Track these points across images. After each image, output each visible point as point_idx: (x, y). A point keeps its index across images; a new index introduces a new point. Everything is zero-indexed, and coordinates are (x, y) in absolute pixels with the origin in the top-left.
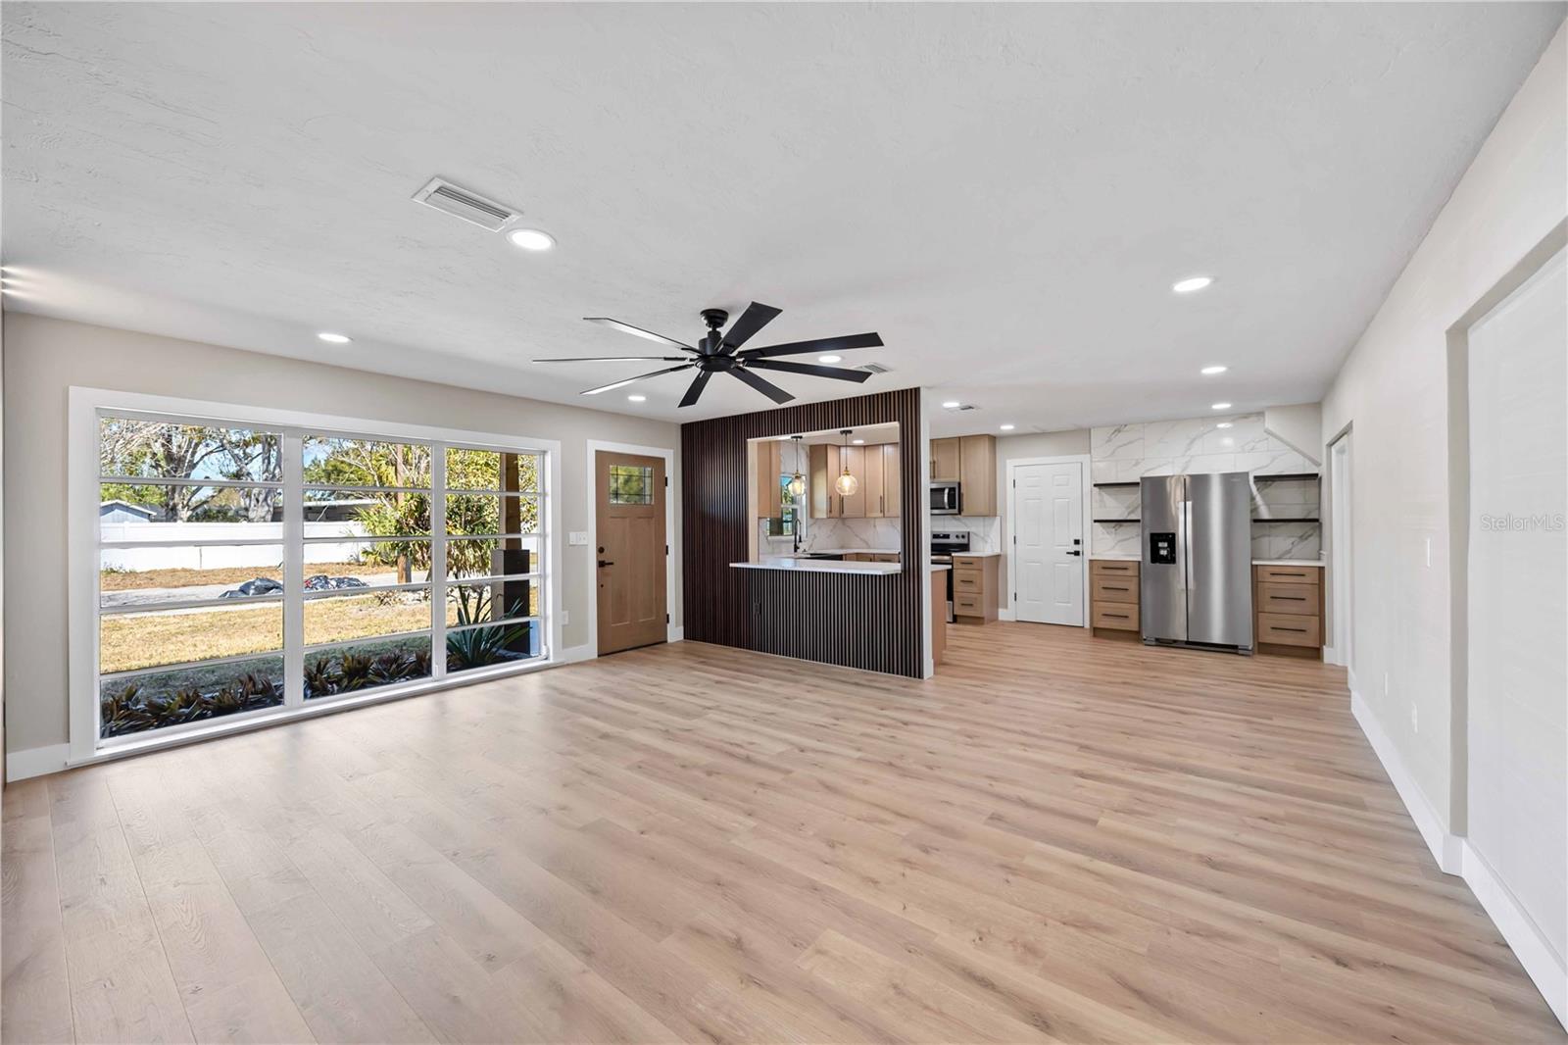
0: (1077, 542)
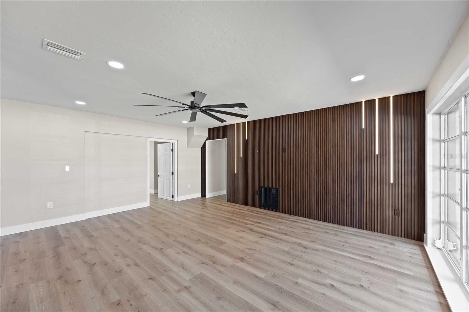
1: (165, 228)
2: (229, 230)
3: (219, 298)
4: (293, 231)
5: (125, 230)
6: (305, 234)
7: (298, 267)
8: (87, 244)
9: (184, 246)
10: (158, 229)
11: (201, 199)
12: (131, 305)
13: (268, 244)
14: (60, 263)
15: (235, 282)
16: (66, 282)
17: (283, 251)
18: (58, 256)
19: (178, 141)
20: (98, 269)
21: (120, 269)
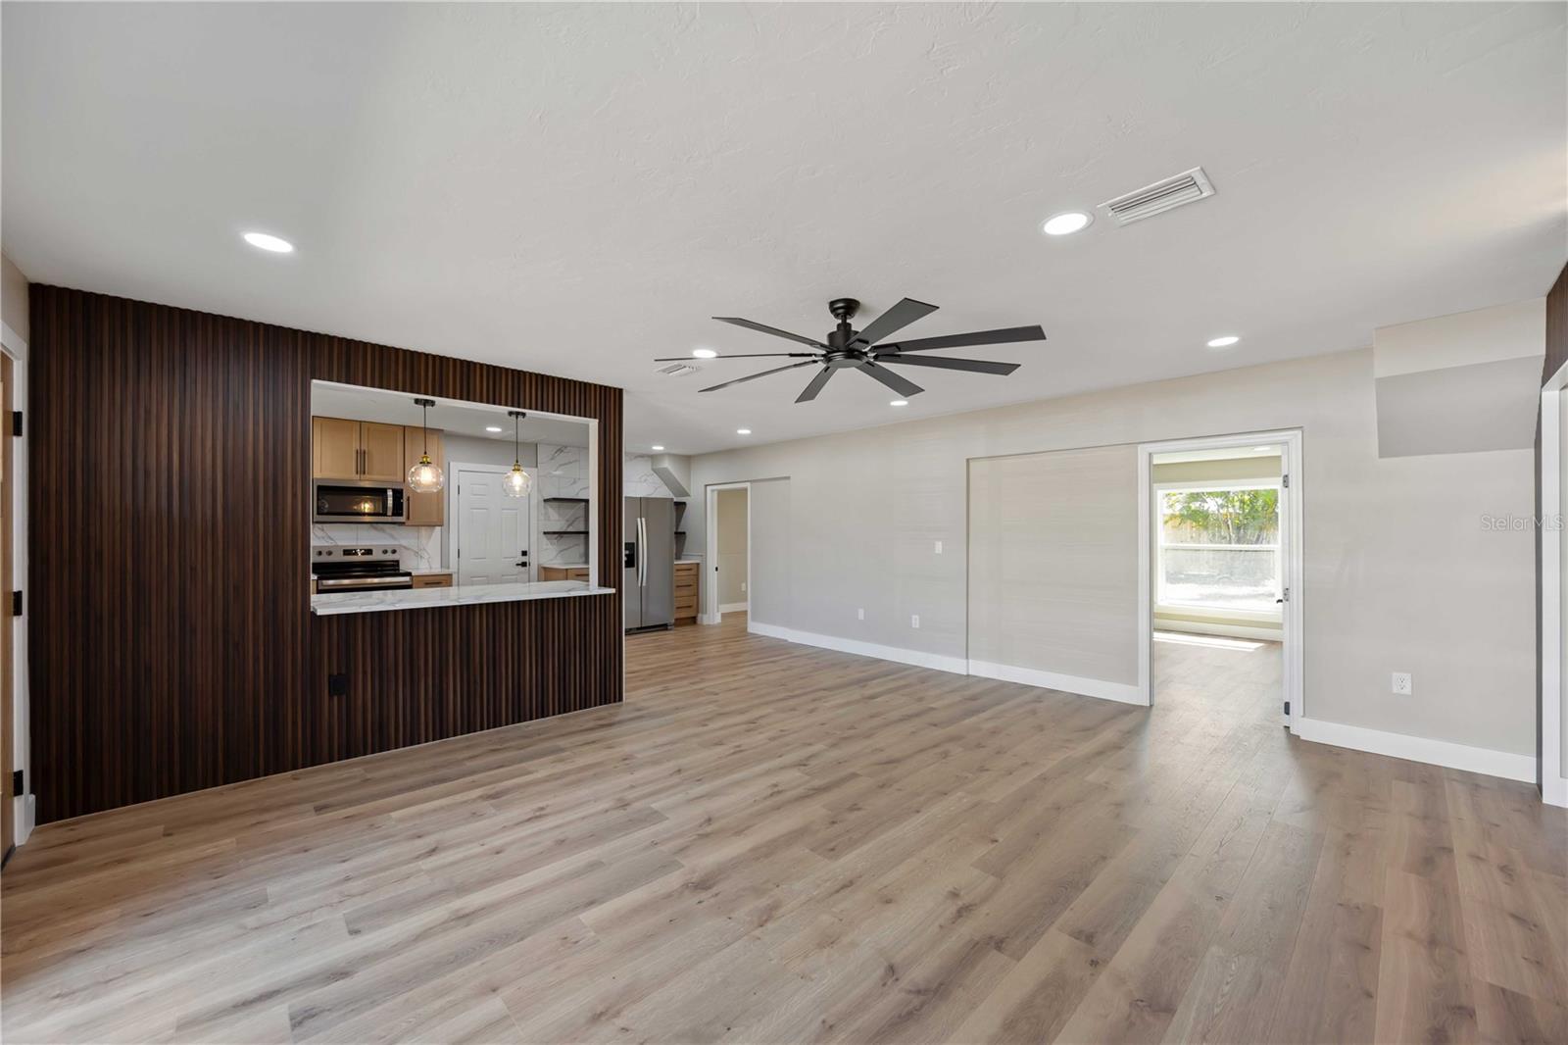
0: (524, 553)
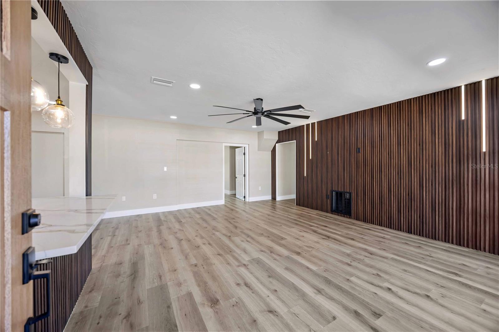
1: (235, 222)
2: (292, 229)
3: (269, 277)
4: (362, 238)
5: (204, 220)
6: (376, 241)
7: (356, 268)
8: (177, 226)
9: (248, 237)
10: (229, 222)
11: (271, 202)
12: (204, 268)
13: (328, 245)
14: (161, 236)
15: (287, 269)
16: (164, 247)
17: (344, 253)
18: (160, 232)
19: (250, 145)
20: (184, 242)
21: (198, 245)
